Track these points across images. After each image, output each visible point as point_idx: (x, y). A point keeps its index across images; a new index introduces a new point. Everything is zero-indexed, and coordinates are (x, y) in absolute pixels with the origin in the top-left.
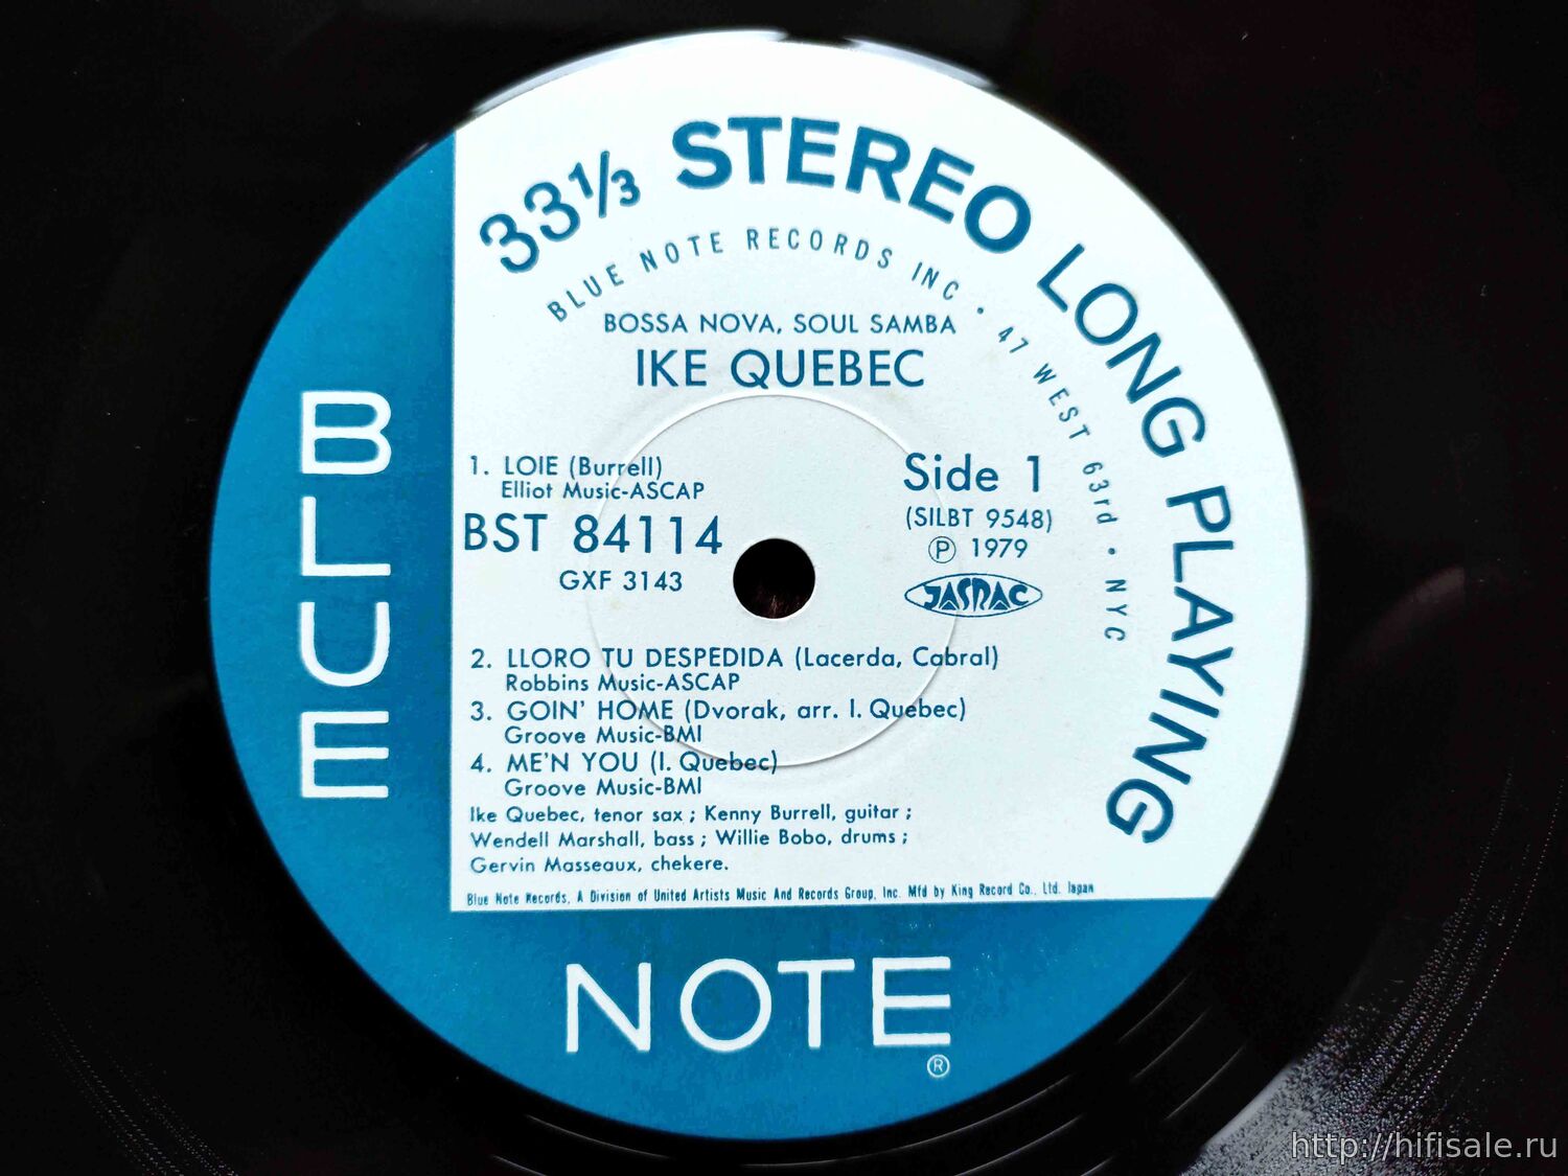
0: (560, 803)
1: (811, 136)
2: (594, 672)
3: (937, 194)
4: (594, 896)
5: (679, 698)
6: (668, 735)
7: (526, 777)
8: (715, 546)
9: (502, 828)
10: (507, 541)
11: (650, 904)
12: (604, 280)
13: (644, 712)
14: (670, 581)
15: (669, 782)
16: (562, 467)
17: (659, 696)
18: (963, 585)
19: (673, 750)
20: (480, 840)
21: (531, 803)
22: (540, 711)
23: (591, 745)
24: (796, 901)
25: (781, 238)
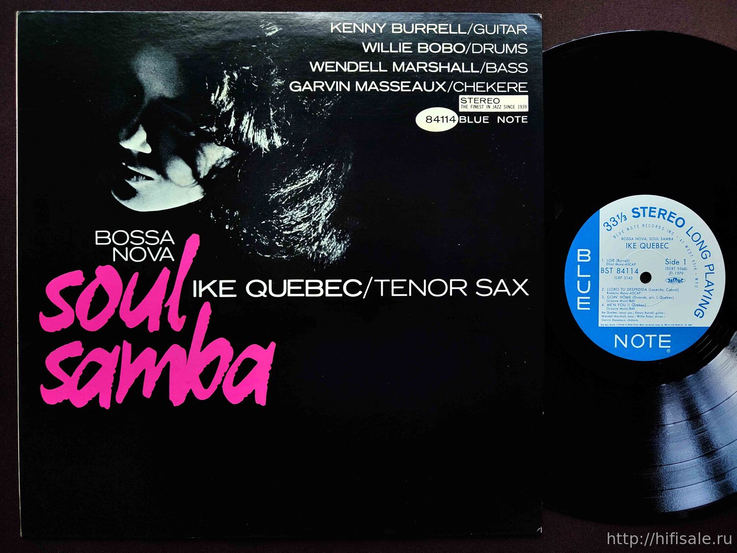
0: (614, 311)
1: (652, 210)
2: (620, 291)
3: (671, 219)
4: (619, 325)
5: (632, 295)
6: (630, 301)
7: (610, 307)
8: (637, 273)
9: (606, 314)
10: (607, 272)
11: (627, 326)
12: (621, 232)
13: (627, 297)
14: (631, 278)
15: (630, 308)
16: (615, 261)
17: (629, 295)
18: (674, 279)
19: (631, 303)
20: (603, 316)
21: (610, 311)
22: (612, 297)
23: (619, 302)
24: (648, 326)
25: (648, 226)
